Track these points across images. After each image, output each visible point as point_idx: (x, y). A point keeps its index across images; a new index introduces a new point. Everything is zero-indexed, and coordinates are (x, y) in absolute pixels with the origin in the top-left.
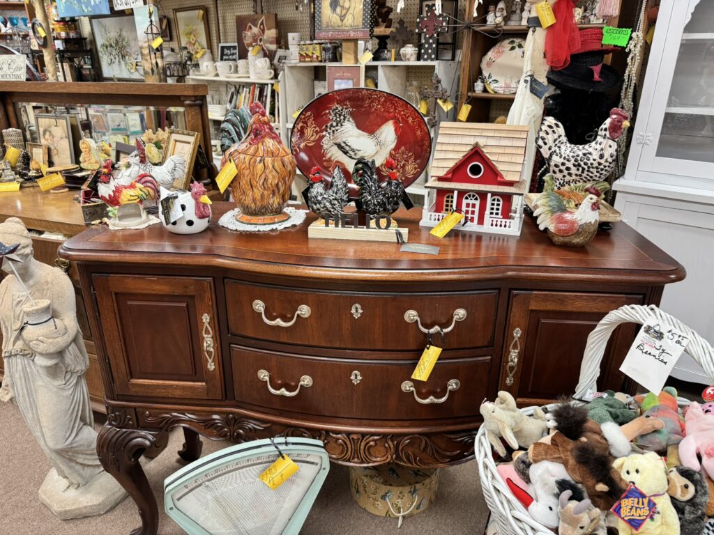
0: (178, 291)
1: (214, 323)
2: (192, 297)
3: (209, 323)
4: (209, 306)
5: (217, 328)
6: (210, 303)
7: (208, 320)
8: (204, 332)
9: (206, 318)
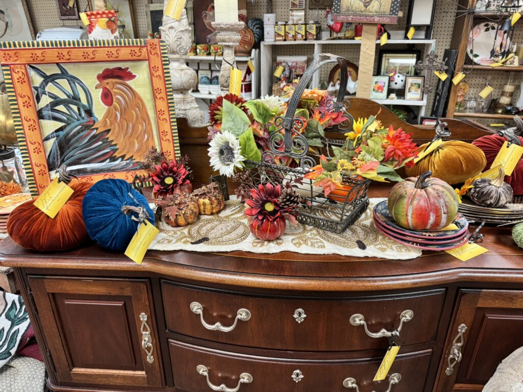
0: (114, 292)
1: (152, 321)
2: (130, 297)
3: (147, 322)
4: (146, 305)
5: (155, 326)
6: (147, 304)
7: (146, 319)
8: (142, 329)
9: (143, 317)
